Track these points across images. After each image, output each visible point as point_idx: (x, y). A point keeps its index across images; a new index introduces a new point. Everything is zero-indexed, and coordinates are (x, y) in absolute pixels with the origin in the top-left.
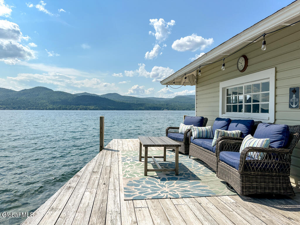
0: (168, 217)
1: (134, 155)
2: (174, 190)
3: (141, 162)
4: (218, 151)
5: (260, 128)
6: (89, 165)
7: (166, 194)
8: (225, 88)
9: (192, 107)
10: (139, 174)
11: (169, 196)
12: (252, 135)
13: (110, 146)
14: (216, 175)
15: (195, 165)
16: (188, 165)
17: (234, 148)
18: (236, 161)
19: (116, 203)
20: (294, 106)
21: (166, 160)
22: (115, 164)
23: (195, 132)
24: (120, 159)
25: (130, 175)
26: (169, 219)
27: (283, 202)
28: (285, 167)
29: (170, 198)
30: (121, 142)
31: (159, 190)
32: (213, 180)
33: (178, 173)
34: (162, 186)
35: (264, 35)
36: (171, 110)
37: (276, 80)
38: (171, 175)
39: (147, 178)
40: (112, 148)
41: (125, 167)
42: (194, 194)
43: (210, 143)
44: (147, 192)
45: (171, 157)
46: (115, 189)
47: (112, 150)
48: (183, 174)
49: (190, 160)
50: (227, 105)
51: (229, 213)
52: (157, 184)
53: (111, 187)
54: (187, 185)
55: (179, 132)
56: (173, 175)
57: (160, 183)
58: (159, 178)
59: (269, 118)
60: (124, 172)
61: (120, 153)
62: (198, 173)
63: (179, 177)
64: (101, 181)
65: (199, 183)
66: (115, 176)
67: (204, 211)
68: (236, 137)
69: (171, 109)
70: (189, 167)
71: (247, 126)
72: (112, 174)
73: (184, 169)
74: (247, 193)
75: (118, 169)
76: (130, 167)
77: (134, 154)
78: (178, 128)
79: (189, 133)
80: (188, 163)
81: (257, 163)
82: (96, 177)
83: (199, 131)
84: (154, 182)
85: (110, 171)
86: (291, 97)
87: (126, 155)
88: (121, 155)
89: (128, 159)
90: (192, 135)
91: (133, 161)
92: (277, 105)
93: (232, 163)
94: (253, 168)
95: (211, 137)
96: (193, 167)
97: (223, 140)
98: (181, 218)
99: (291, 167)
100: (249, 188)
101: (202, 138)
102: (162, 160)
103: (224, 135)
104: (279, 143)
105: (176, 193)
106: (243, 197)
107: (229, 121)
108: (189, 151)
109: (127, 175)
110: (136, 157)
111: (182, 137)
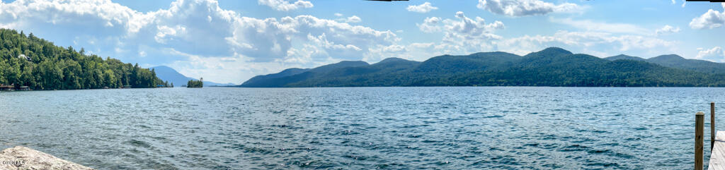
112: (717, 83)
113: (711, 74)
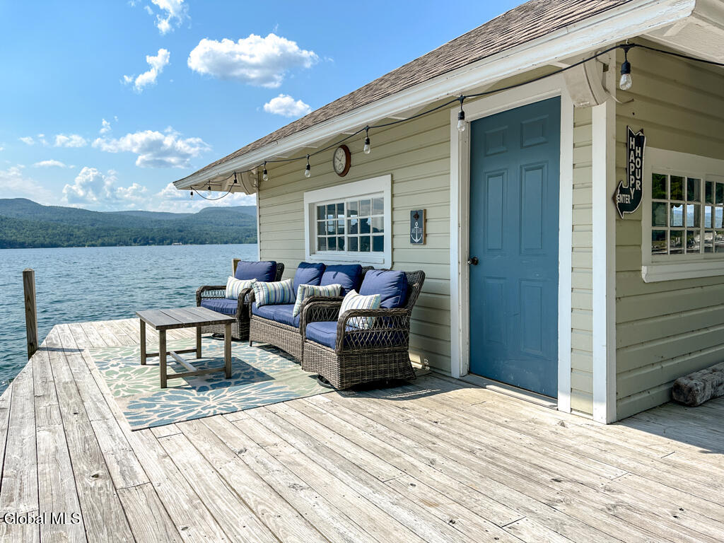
0: (222, 439)
1: (123, 355)
2: (227, 402)
3: (145, 366)
4: (304, 323)
5: (370, 278)
6: (16, 386)
7: (212, 410)
8: (314, 204)
9: (247, 236)
10: (149, 387)
11: (219, 411)
12: (358, 292)
13: (55, 342)
14: (301, 367)
15: (263, 357)
16: (248, 358)
17: (329, 314)
18: (331, 335)
19: (117, 438)
20: (417, 240)
21: (202, 356)
22: (84, 377)
23: (261, 293)
24: (93, 366)
25: (128, 391)
26: (225, 441)
27: (400, 390)
28: (401, 336)
29: (222, 414)
30: (79, 330)
31: (197, 406)
32: (296, 375)
33: (231, 373)
34: (203, 399)
35: (367, 128)
36: (191, 243)
37: (393, 196)
38: (218, 380)
39: (168, 392)
40: (60, 345)
41: (111, 379)
42: (263, 402)
43: (291, 312)
44: (173, 412)
45: (211, 348)
46: (104, 417)
47: (63, 350)
48: (240, 374)
49: (252, 349)
50: (319, 238)
51: (320, 417)
52: (191, 397)
53: (93, 415)
54: (251, 390)
55: (227, 296)
56: (221, 380)
57: (197, 396)
58: (194, 388)
59: (384, 260)
60: (112, 387)
61: (86, 353)
62: (268, 369)
63: (232, 381)
64: (65, 410)
65: (272, 383)
66: (93, 397)
67: (281, 421)
68: (333, 295)
69: (193, 241)
70: (250, 361)
71: (350, 276)
72: (85, 396)
73: (242, 367)
74: (349, 384)
75: (96, 385)
76: (123, 378)
77: (123, 352)
78: (224, 288)
79: (248, 296)
80: (248, 355)
81: (363, 334)
82: (50, 405)
83: (268, 291)
84: (185, 396)
85: (78, 390)
86: (412, 226)
87: (105, 357)
88: (92, 358)
89: (111, 363)
90: (253, 299)
91: (125, 366)
92: (395, 239)
93: (326, 339)
94: (357, 343)
95: (291, 301)
96: (258, 362)
97: (311, 304)
98: (244, 437)
99: (410, 336)
100: (352, 375)
101: (274, 304)
102: (193, 356)
103: (313, 295)
104: (393, 301)
105: (231, 406)
106: (343, 393)
107: (322, 268)
108: (248, 333)
109: (122, 392)
110: (131, 358)
111: (234, 305)
112: (100, 241)
113: (89, 228)
